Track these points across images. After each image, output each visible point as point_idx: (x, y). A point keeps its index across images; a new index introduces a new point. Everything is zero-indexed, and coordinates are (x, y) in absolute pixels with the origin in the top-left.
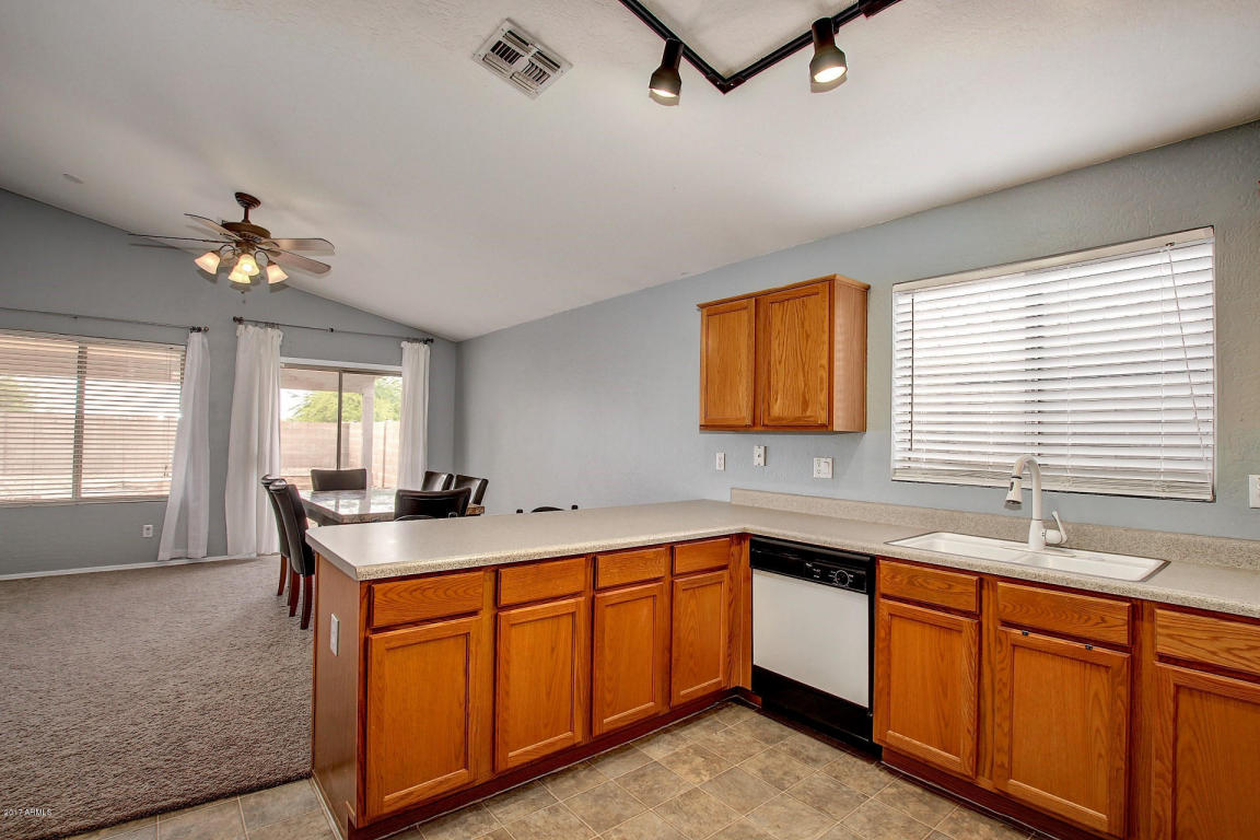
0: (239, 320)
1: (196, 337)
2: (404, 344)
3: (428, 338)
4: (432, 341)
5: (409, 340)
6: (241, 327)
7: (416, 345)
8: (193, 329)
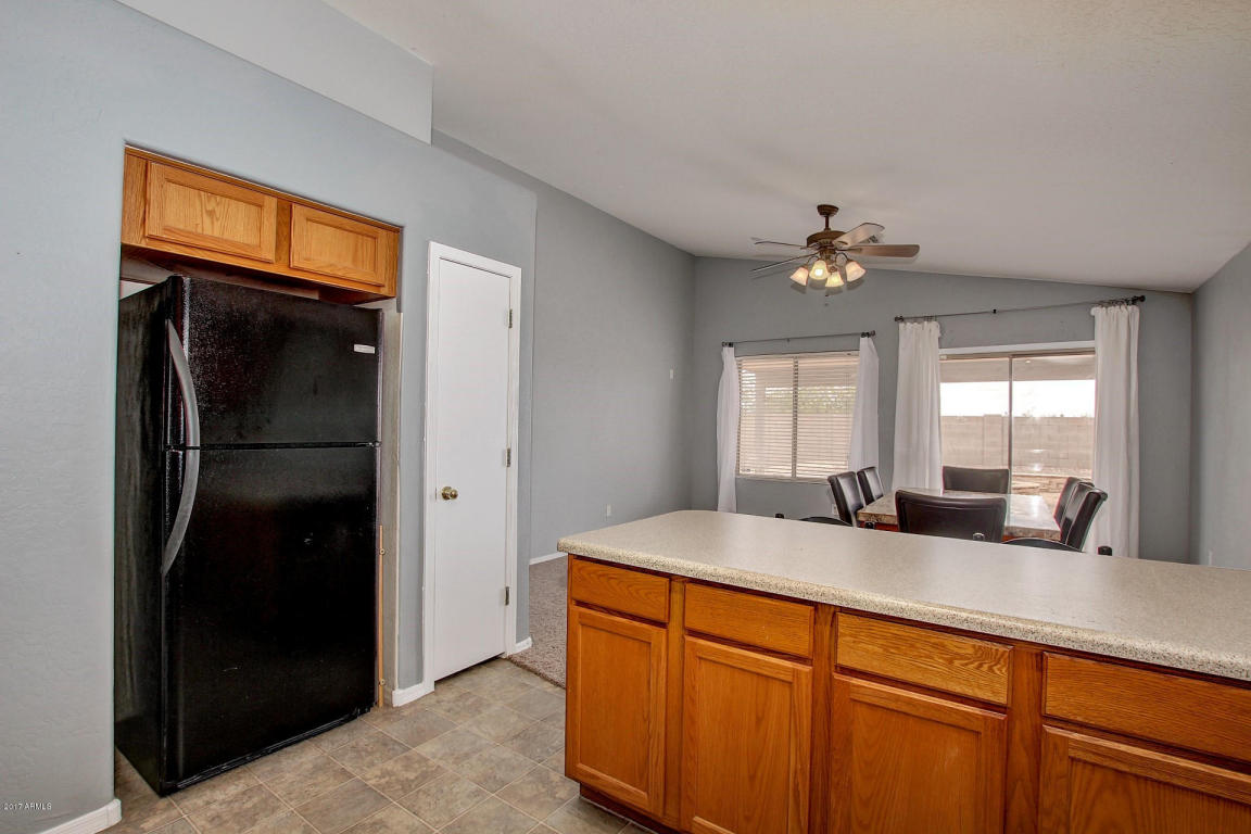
0: (901, 319)
1: (864, 341)
2: (1097, 312)
3: (1136, 296)
4: (1142, 299)
5: (1101, 304)
6: (901, 325)
7: (1114, 310)
8: (863, 335)
